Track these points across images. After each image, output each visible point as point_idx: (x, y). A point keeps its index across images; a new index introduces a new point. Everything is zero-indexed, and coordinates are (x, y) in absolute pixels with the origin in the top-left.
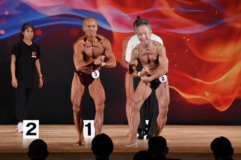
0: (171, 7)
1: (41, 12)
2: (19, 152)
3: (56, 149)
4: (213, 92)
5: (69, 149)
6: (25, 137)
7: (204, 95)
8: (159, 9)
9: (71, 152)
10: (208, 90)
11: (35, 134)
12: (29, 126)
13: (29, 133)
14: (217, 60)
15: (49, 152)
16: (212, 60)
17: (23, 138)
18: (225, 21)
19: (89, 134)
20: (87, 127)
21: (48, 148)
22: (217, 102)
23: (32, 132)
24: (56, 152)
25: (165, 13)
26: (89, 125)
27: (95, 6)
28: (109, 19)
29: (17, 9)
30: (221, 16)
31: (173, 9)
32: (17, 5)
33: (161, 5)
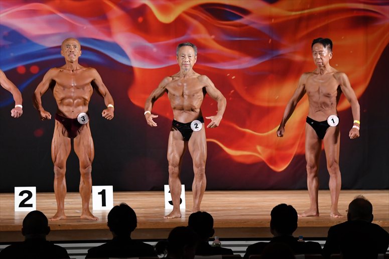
0: (211, 34)
1: (37, 41)
2: (9, 229)
3: (59, 225)
4: (267, 146)
5: (77, 226)
6: (18, 209)
7: (256, 151)
8: (195, 36)
9: (79, 229)
10: (260, 144)
11: (31, 206)
12: (22, 195)
13: (22, 205)
14: (272, 104)
15: (51, 229)
16: (265, 104)
17: (14, 211)
18: (281, 52)
19: (104, 204)
20: (101, 195)
21: (49, 223)
22: (272, 160)
23: (27, 203)
24: (59, 229)
25: (203, 42)
26: (103, 193)
27: (109, 33)
28: (128, 51)
29: (5, 38)
30: (275, 46)
31: (213, 37)
32: (5, 33)
33: (196, 31)
